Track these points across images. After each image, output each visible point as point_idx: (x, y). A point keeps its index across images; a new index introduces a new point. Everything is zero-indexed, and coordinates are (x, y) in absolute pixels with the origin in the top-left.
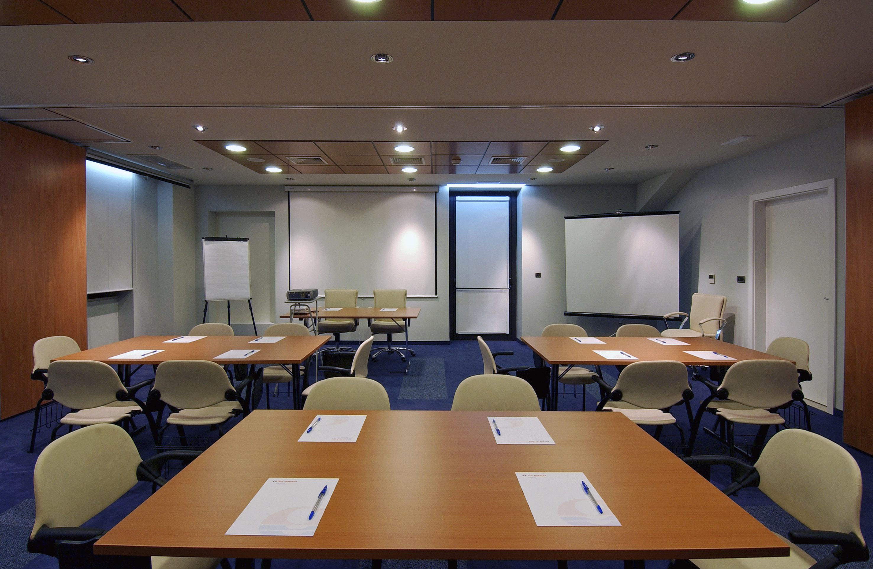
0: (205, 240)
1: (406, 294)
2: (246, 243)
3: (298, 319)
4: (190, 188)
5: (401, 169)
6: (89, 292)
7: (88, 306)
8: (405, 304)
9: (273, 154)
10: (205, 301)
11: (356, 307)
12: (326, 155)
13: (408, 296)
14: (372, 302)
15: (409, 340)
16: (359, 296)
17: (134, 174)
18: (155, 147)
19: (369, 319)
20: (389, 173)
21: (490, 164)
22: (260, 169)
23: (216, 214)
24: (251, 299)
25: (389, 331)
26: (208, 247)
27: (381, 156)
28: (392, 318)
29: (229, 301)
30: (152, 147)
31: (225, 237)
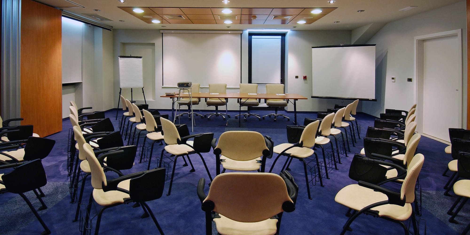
0: (120, 57)
1: (226, 86)
2: (141, 59)
3: (170, 98)
4: (111, 31)
5: (224, 22)
6: (63, 83)
7: (63, 89)
8: (225, 91)
9: (157, 14)
10: (120, 88)
11: (199, 92)
12: (185, 14)
13: (227, 87)
14: (208, 90)
15: (228, 110)
16: (200, 87)
17: (83, 23)
18: (97, 10)
19: (206, 98)
20: (217, 24)
21: (272, 19)
22: (148, 21)
23: (124, 44)
24: (143, 87)
25: (217, 105)
26: (121, 61)
27: (214, 15)
28: (219, 98)
29: (132, 89)
30: (95, 10)
31: (130, 56)
